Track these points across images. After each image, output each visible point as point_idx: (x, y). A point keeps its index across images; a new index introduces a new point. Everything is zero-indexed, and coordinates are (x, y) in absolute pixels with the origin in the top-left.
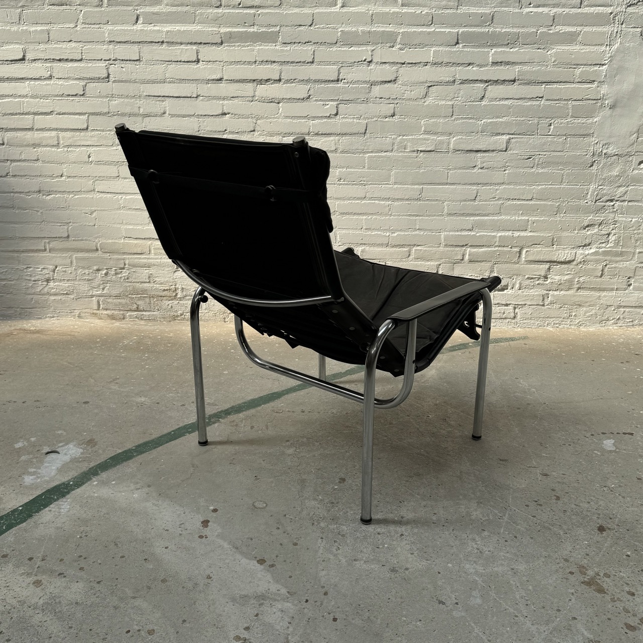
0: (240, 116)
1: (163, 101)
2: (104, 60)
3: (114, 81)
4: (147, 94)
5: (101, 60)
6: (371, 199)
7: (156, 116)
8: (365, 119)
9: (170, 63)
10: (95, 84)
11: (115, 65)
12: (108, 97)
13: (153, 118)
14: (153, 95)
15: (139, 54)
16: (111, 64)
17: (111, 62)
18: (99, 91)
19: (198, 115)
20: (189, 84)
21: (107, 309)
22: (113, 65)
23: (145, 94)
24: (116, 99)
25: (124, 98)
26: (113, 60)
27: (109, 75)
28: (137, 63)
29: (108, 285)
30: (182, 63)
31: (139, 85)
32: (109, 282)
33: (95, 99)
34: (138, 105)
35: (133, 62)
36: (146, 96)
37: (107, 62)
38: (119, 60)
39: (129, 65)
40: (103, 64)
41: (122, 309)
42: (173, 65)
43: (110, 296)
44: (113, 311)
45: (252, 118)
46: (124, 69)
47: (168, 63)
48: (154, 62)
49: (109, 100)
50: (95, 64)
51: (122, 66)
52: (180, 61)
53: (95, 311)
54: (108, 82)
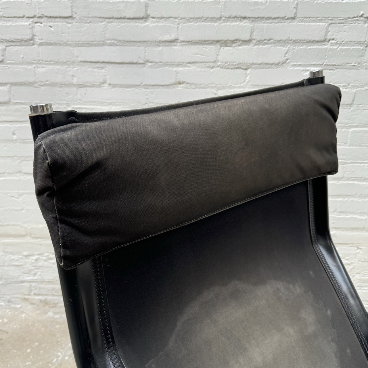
0: (197, 86)
1: (102, 68)
2: (28, 17)
3: (41, 44)
4: (83, 59)
5: (23, 17)
6: (349, 179)
7: (93, 86)
8: (354, 87)
9: (111, 20)
10: (17, 48)
11: (41, 23)
12: (33, 63)
13: (90, 88)
14: (90, 60)
15: (72, 9)
16: (36, 23)
17: (36, 20)
18: (22, 56)
19: (145, 85)
20: (135, 47)
21: (39, 295)
22: (39, 24)
23: (79, 59)
24: (44, 66)
25: (53, 64)
26: (39, 17)
27: (34, 35)
28: (70, 20)
29: (40, 270)
30: (126, 20)
31: (71, 48)
32: (41, 268)
33: (17, 66)
34: (71, 73)
35: (64, 20)
36: (81, 62)
37: (32, 20)
38: (46, 17)
39: (60, 24)
40: (26, 23)
41: (56, 294)
42: (114, 24)
43: (43, 282)
44: (46, 297)
45: (212, 87)
46: (52, 29)
47: (108, 20)
48: (90, 19)
49: (34, 68)
50: (16, 22)
51: (51, 24)
52: (124, 18)
53: (27, 297)
54: (33, 44)
